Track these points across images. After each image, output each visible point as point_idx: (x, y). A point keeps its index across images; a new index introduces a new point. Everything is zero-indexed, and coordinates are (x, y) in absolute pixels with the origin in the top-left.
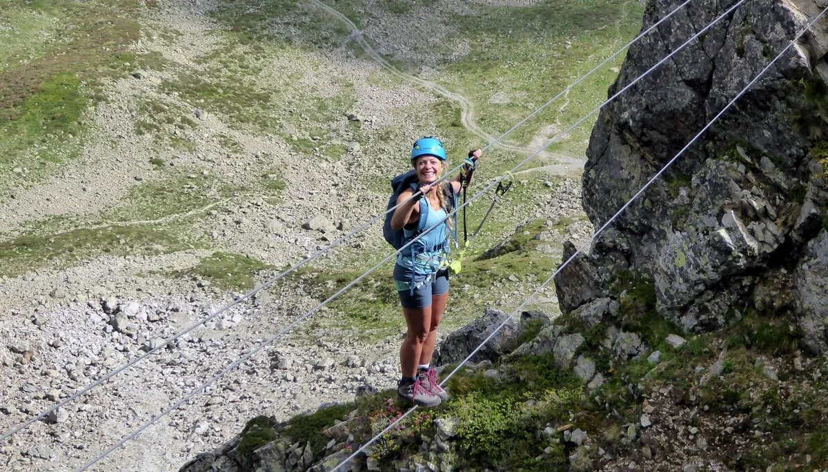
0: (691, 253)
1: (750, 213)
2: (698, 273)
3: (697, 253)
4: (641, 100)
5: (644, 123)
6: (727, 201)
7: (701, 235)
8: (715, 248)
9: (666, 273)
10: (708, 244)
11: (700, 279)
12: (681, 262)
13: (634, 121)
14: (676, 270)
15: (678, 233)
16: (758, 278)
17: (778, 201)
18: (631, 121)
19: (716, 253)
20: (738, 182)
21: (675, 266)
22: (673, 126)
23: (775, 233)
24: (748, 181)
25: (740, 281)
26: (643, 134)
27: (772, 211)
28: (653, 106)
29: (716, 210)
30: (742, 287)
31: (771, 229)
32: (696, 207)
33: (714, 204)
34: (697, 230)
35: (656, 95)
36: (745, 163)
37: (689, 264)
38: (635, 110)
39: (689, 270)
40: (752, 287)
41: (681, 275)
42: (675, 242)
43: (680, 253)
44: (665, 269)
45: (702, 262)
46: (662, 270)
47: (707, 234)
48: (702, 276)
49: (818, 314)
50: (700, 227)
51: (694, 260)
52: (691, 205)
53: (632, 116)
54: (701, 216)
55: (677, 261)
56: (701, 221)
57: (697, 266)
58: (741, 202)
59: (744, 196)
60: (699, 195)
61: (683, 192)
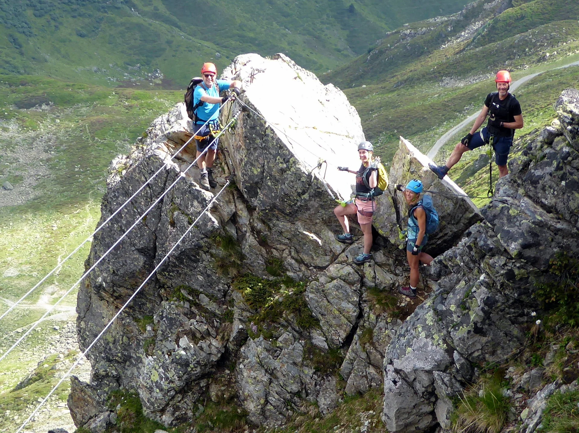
0: (161, 370)
1: (198, 335)
2: (169, 383)
3: (166, 369)
4: (109, 267)
5: (114, 284)
6: (180, 330)
7: (167, 356)
8: (177, 364)
9: (146, 387)
10: (172, 362)
11: (171, 387)
12: (155, 377)
13: (106, 283)
14: (152, 383)
15: (150, 358)
16: (210, 380)
17: (215, 323)
18: (104, 284)
19: (179, 367)
20: (186, 314)
21: (152, 381)
22: (134, 283)
23: (217, 346)
24: (193, 313)
25: (198, 384)
26: (114, 291)
27: (213, 332)
28: (118, 270)
29: (174, 337)
30: (201, 388)
31: (214, 344)
32: (160, 337)
33: (172, 332)
34: (163, 353)
35: (119, 263)
36: (189, 301)
37: (161, 378)
38: (106, 275)
39: (162, 383)
40: (208, 386)
41: (157, 387)
42: (149, 364)
43: (154, 371)
44: (145, 384)
45: (170, 375)
46: (143, 385)
47: (171, 355)
48: (172, 385)
49: (255, 398)
50: (165, 350)
51: (164, 374)
52: (156, 336)
53: (104, 280)
54: (164, 342)
55: (152, 377)
56: (165, 346)
57: (167, 378)
58: (191, 329)
59: (193, 324)
60: (161, 328)
61: (149, 328)
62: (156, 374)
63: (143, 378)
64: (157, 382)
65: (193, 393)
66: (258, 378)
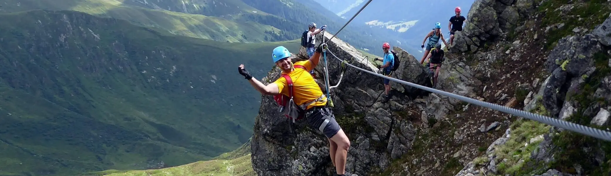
62: (301, 167)
63: (294, 171)
64: (302, 170)
65: (319, 173)
66: (349, 160)
